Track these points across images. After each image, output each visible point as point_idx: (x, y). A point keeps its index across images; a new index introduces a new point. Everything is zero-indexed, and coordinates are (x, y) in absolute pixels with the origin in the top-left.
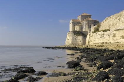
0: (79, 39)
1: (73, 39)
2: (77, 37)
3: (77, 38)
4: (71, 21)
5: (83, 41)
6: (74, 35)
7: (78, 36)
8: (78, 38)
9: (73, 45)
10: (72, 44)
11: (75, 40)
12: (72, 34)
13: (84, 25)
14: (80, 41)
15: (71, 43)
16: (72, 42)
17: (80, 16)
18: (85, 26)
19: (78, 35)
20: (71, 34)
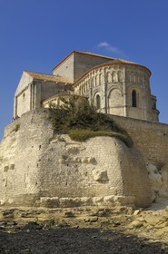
0: (94, 161)
1: (45, 163)
2: (76, 145)
3: (76, 151)
4: (26, 79)
5: (123, 173)
6: (58, 130)
7: (84, 139)
8: (82, 156)
9: (51, 204)
10: (41, 194)
11: (61, 168)
12: (39, 130)
13: (101, 94)
14: (103, 178)
15: (32, 189)
16: (42, 180)
17: (71, 59)
18: (107, 97)
19: (88, 131)
20: (32, 128)
